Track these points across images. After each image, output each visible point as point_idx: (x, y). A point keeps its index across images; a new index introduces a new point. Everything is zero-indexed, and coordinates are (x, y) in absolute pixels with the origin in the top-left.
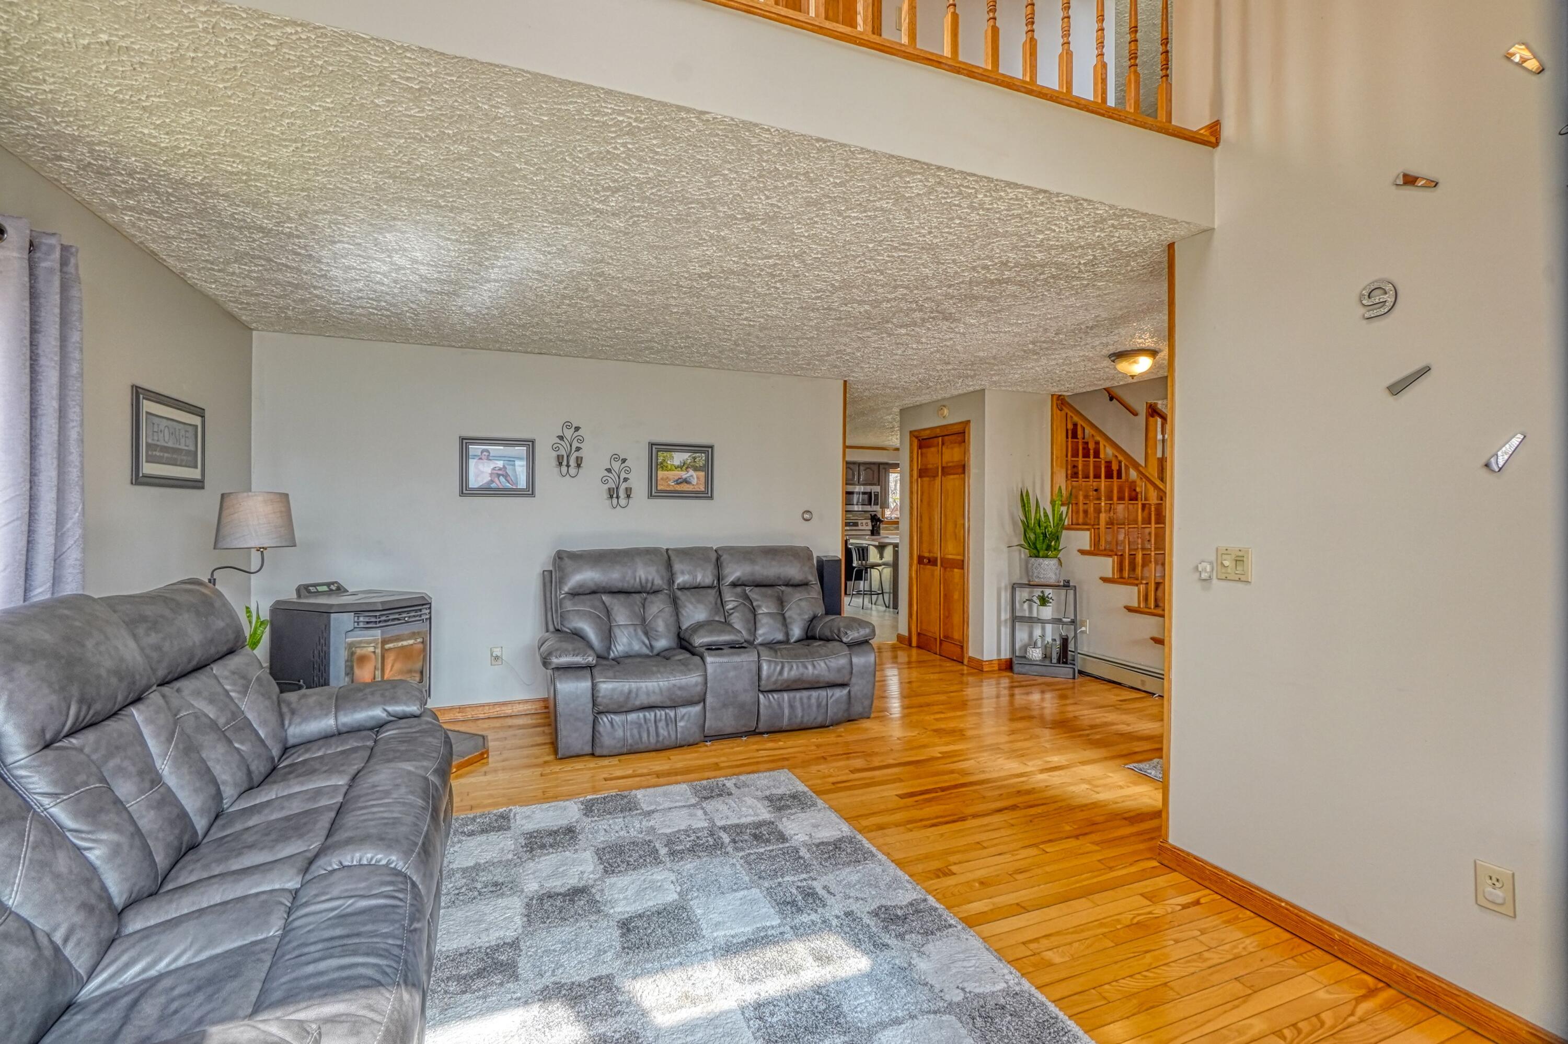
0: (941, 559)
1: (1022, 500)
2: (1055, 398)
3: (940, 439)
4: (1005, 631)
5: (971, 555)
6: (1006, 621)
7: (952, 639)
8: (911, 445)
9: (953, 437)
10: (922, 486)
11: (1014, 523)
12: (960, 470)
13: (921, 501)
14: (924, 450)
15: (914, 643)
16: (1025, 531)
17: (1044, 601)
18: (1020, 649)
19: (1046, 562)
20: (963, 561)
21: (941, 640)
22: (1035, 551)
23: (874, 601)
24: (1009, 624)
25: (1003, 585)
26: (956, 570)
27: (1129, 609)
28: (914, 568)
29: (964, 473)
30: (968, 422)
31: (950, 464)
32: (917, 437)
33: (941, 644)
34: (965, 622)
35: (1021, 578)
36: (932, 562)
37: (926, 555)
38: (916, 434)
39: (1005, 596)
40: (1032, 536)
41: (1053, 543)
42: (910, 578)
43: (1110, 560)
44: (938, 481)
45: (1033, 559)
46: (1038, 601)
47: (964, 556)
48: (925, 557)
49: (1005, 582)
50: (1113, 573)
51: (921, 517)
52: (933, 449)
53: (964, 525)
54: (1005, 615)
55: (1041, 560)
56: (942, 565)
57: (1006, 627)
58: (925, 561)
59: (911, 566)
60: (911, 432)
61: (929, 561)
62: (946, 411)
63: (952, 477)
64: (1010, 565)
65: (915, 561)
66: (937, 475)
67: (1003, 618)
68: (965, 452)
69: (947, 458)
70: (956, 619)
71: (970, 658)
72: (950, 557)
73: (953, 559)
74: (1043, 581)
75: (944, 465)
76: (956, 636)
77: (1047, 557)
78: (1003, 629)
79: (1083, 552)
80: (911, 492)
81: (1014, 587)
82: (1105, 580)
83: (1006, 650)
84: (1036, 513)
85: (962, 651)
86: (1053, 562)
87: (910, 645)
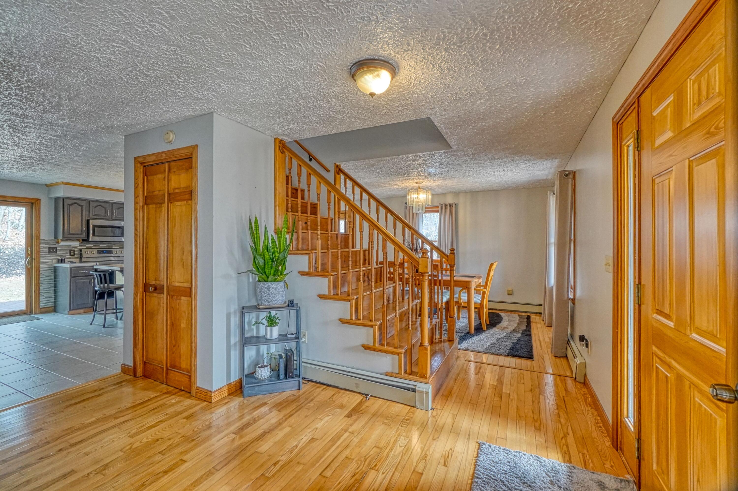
0: (168, 287)
1: (251, 227)
2: (277, 142)
3: (167, 164)
4: (235, 355)
5: (198, 283)
6: (235, 344)
7: (180, 368)
8: (136, 171)
9: (180, 163)
10: (148, 214)
11: (243, 249)
12: (187, 196)
13: (148, 228)
14: (150, 178)
15: (139, 372)
16: (254, 257)
17: (271, 322)
18: (249, 367)
19: (275, 285)
20: (191, 289)
21: (167, 369)
22: (264, 276)
23: (119, 318)
24: (238, 315)
25: (232, 310)
26: (183, 298)
27: (343, 321)
28: (139, 296)
29: (192, 199)
30: (197, 146)
31: (177, 191)
32: (141, 163)
33: (167, 374)
34: (192, 352)
35: (249, 300)
36: (158, 289)
37: (153, 283)
38: (141, 160)
39: (235, 321)
40: (261, 261)
41: (280, 268)
42: (135, 307)
43: (326, 279)
44: (165, 207)
45: (262, 284)
46: (265, 322)
47: (191, 284)
48: (151, 285)
49: (234, 307)
50: (329, 291)
51: (147, 244)
52: (160, 176)
53: (191, 251)
54: (235, 339)
55: (270, 284)
56: (168, 293)
57: (235, 350)
58: (151, 289)
59: (135, 294)
60: (135, 158)
61: (156, 289)
62: (172, 136)
63: (179, 203)
64: (239, 290)
65: (141, 290)
66: (164, 203)
67: (233, 341)
68: (193, 177)
69: (174, 184)
70: (184, 348)
71: (198, 388)
72: (177, 284)
73: (179, 287)
74: (271, 304)
75: (171, 191)
76: (184, 365)
77: (275, 280)
78: (232, 352)
79: (302, 274)
80: (136, 219)
81: (243, 310)
82: (322, 297)
83: (235, 371)
84: (265, 239)
85: (190, 381)
86: (282, 284)
87: (135, 376)
